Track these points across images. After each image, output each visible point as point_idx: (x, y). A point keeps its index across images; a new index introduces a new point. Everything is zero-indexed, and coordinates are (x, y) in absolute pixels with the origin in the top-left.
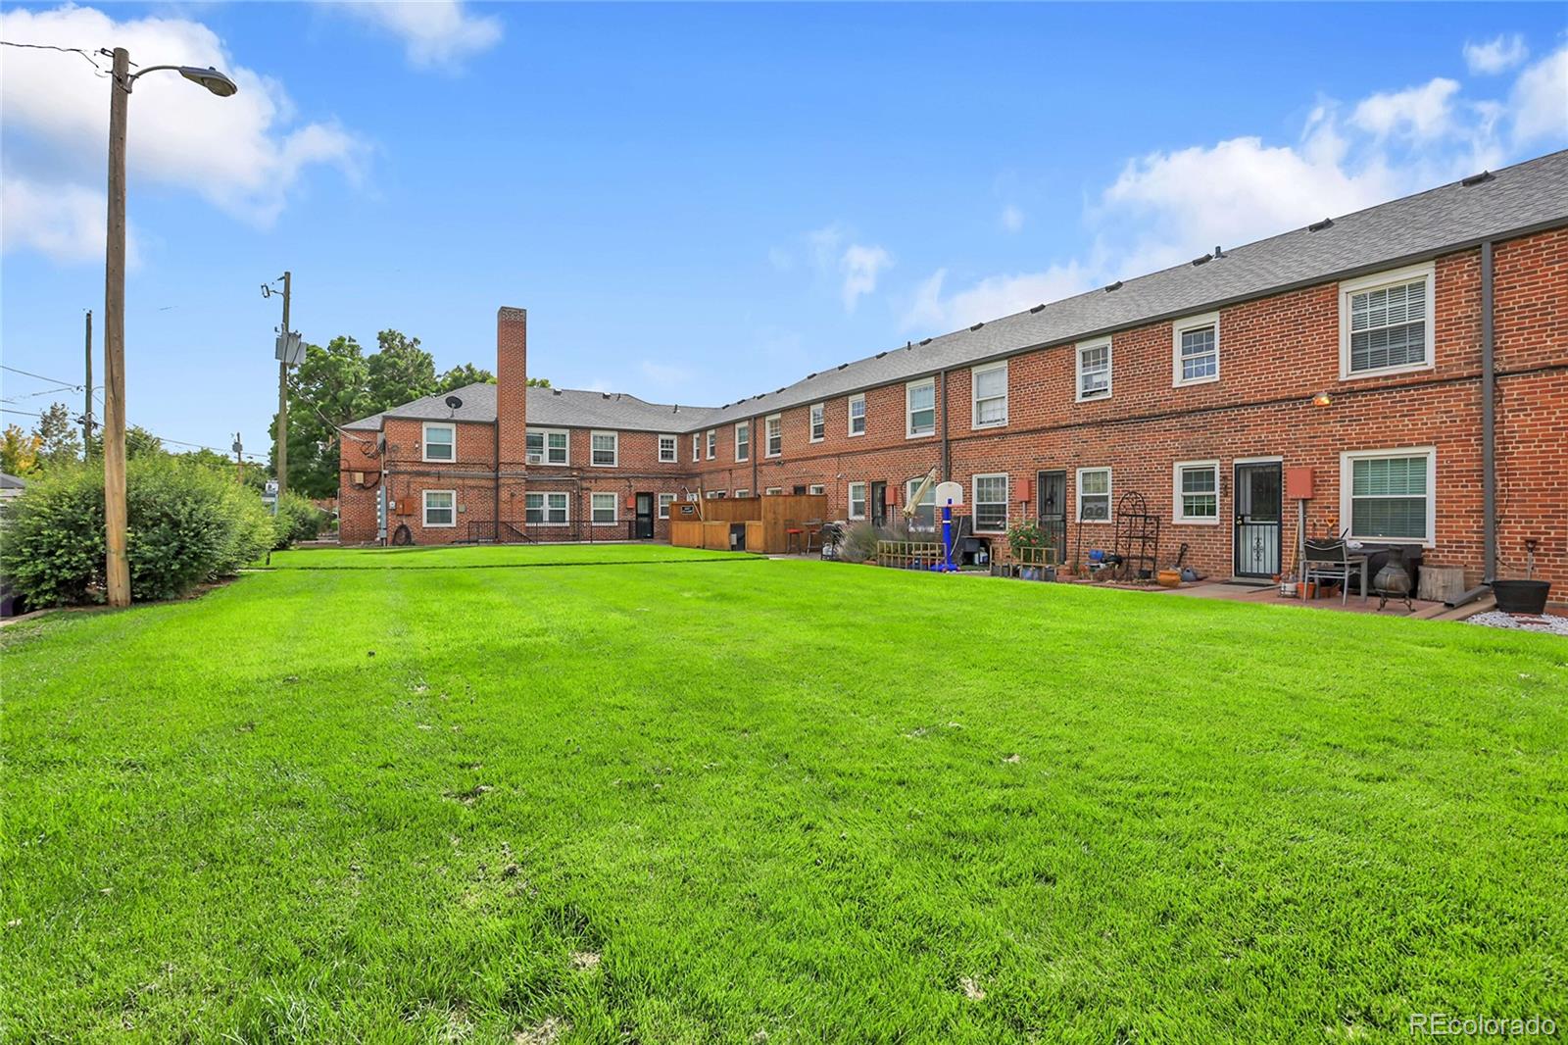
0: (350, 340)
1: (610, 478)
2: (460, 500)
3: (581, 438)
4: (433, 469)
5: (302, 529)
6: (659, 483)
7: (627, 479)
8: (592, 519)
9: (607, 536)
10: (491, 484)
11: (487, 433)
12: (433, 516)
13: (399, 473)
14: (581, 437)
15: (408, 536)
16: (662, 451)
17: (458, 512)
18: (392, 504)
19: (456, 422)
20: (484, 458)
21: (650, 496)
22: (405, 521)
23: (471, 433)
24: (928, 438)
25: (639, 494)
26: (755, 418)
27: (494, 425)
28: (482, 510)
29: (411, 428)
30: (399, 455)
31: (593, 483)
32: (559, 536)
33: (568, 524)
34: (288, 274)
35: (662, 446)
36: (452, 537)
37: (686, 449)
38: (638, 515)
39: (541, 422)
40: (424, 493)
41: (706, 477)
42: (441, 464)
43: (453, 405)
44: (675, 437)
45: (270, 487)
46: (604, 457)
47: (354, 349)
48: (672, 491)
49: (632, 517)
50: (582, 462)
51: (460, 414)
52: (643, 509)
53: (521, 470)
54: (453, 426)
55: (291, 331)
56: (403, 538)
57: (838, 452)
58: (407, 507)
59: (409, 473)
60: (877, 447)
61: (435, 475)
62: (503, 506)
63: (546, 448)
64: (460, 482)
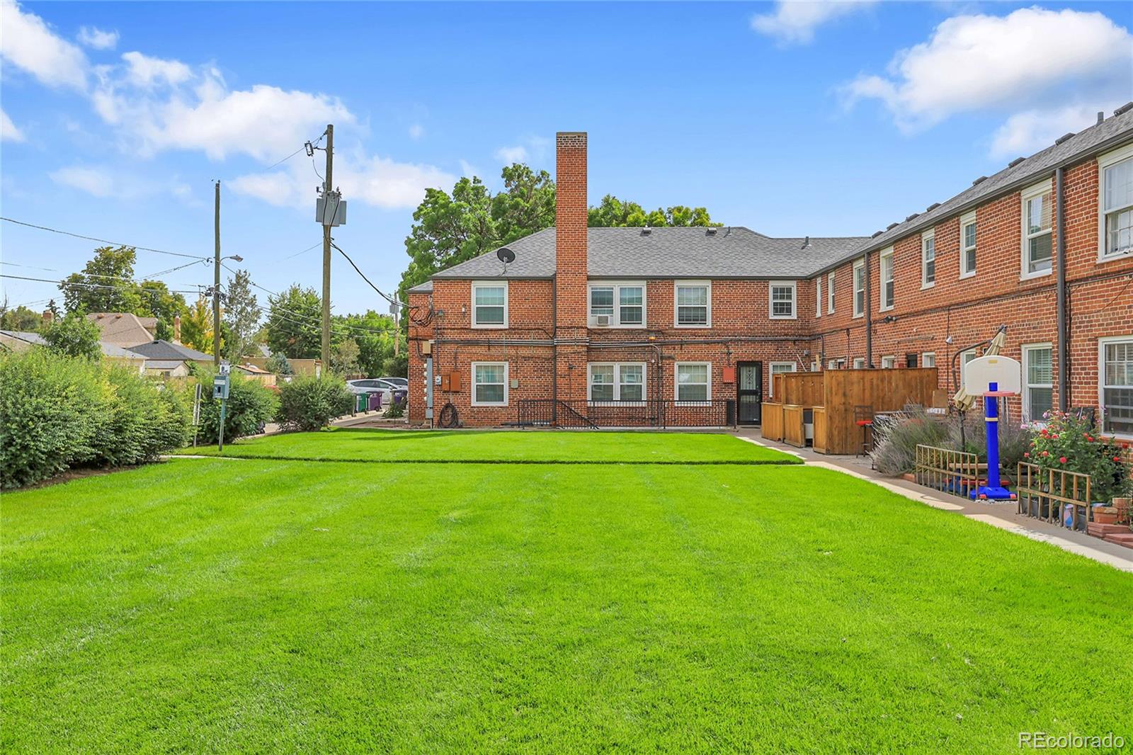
0: (476, 180)
1: (701, 343)
2: (514, 373)
3: (661, 291)
4: (483, 337)
5: (330, 408)
6: (770, 349)
7: (725, 343)
8: (677, 398)
9: (696, 420)
10: (546, 353)
11: (545, 289)
12: (484, 393)
13: (444, 342)
14: (662, 289)
15: (455, 415)
16: (775, 304)
17: (511, 389)
18: (438, 379)
19: (508, 279)
20: (540, 321)
21: (758, 366)
22: (452, 398)
23: (526, 291)
24: (1044, 278)
25: (740, 364)
26: (869, 254)
27: (551, 280)
28: (537, 385)
29: (457, 289)
30: (446, 321)
31: (678, 351)
32: (631, 419)
33: (644, 404)
34: (330, 127)
35: (775, 297)
36: (504, 420)
37: (807, 300)
38: (740, 393)
39: (611, 274)
40: (474, 365)
41: (827, 338)
42: (491, 330)
43: (505, 259)
44: (793, 284)
45: (223, 368)
46: (694, 315)
47: (478, 192)
48: (790, 359)
49: (731, 394)
50: (662, 323)
51: (515, 270)
52: (748, 383)
53: (582, 335)
54: (505, 284)
55: (334, 189)
56: (450, 419)
57: (947, 303)
58: (454, 384)
59: (456, 342)
60: (988, 294)
61: (487, 343)
62: (560, 381)
63: (617, 306)
64: (513, 352)
